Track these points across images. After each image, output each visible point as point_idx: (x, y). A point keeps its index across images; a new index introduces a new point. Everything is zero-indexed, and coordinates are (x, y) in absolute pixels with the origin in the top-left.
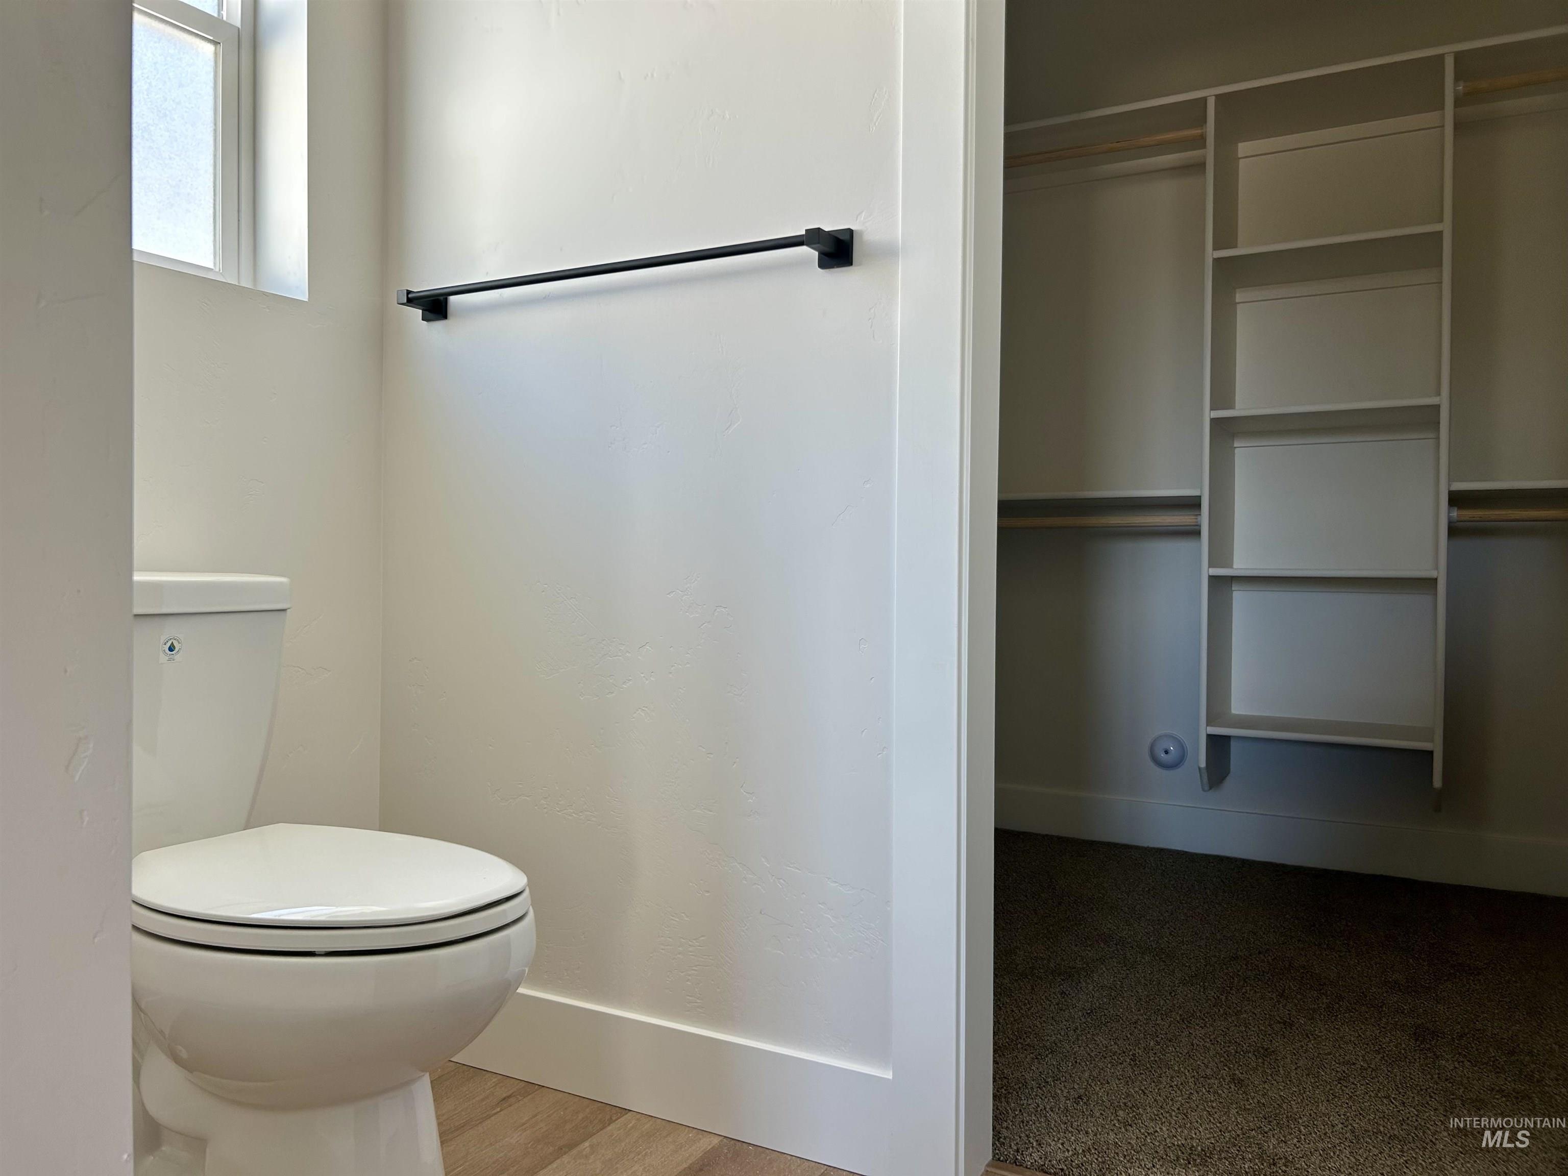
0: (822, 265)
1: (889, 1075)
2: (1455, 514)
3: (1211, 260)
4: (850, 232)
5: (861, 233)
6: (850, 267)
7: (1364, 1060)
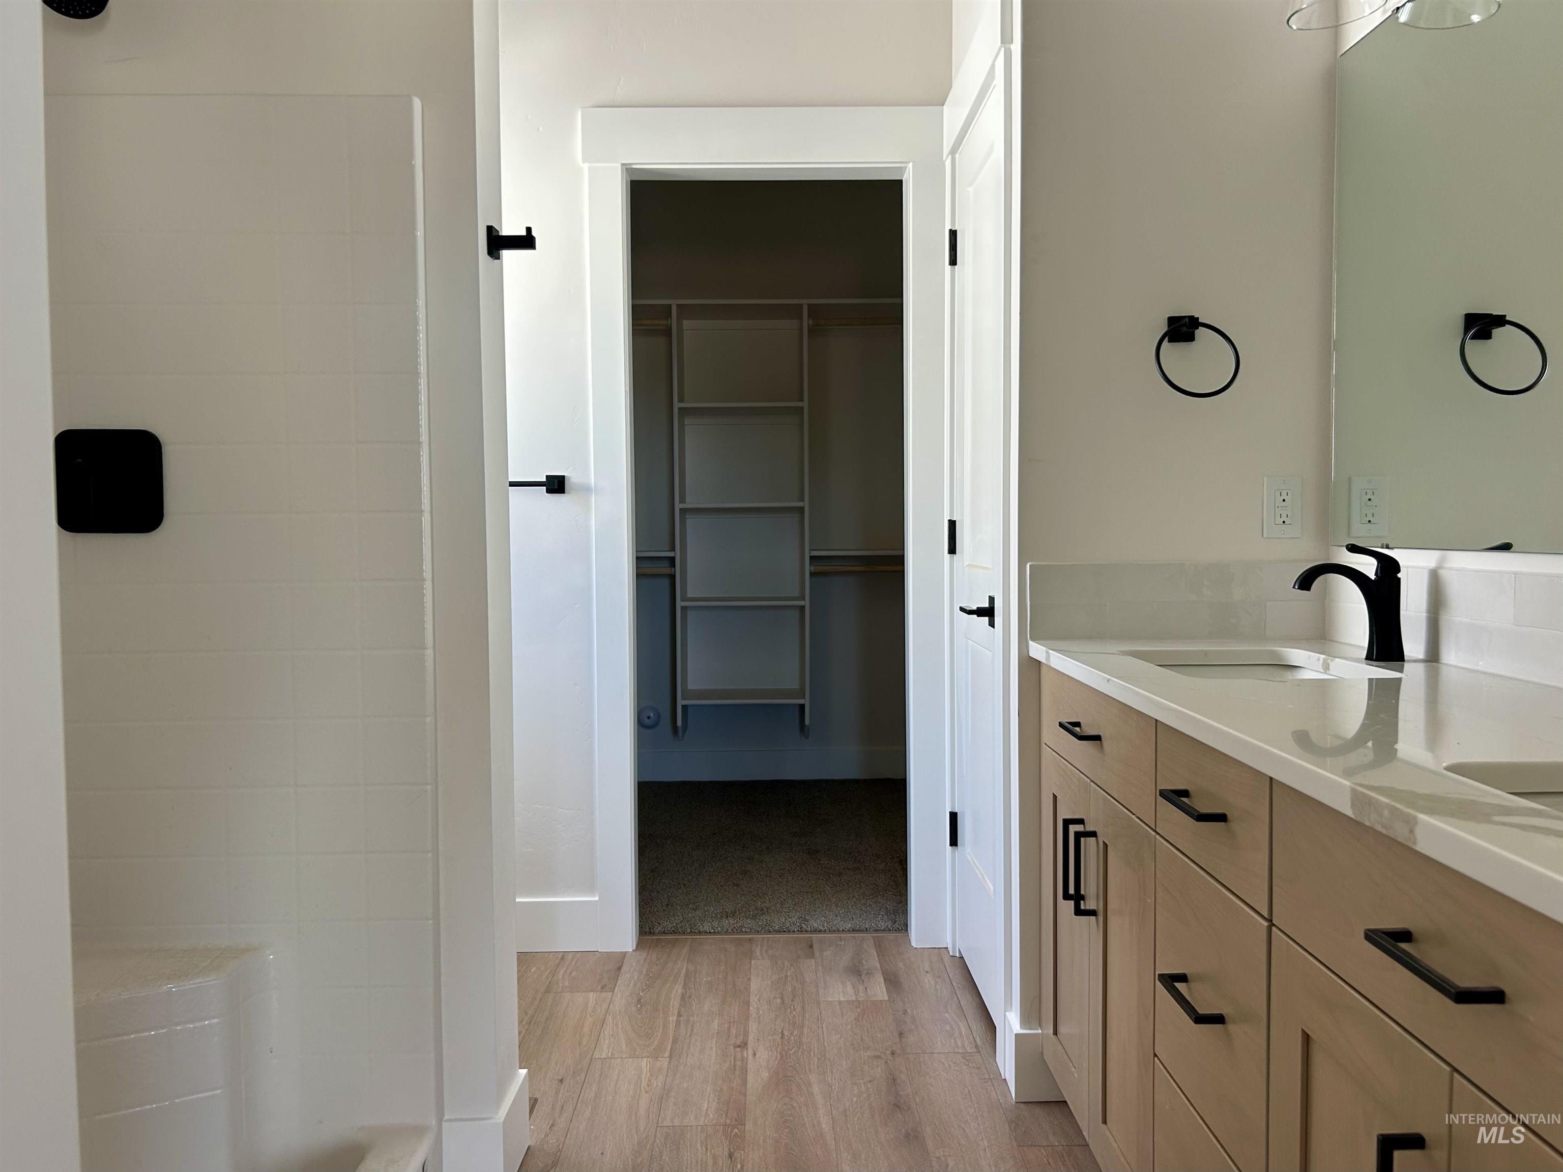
0: (547, 492)
1: (597, 899)
2: (812, 568)
3: (677, 409)
4: (563, 477)
5: (569, 478)
6: (563, 495)
7: (788, 866)
